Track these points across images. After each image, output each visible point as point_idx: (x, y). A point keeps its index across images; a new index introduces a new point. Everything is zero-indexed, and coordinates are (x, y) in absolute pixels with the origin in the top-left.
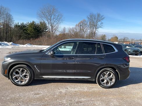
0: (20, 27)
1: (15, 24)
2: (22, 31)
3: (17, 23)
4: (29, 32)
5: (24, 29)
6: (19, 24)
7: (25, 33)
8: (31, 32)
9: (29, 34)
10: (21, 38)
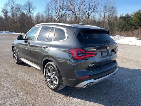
0: (124, 18)
1: (120, 15)
2: (125, 22)
3: (122, 15)
4: (133, 22)
5: (128, 20)
6: (124, 15)
7: (129, 24)
8: (135, 23)
9: (133, 25)
10: (124, 30)
